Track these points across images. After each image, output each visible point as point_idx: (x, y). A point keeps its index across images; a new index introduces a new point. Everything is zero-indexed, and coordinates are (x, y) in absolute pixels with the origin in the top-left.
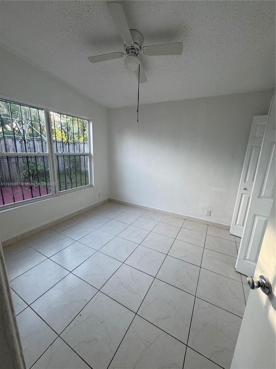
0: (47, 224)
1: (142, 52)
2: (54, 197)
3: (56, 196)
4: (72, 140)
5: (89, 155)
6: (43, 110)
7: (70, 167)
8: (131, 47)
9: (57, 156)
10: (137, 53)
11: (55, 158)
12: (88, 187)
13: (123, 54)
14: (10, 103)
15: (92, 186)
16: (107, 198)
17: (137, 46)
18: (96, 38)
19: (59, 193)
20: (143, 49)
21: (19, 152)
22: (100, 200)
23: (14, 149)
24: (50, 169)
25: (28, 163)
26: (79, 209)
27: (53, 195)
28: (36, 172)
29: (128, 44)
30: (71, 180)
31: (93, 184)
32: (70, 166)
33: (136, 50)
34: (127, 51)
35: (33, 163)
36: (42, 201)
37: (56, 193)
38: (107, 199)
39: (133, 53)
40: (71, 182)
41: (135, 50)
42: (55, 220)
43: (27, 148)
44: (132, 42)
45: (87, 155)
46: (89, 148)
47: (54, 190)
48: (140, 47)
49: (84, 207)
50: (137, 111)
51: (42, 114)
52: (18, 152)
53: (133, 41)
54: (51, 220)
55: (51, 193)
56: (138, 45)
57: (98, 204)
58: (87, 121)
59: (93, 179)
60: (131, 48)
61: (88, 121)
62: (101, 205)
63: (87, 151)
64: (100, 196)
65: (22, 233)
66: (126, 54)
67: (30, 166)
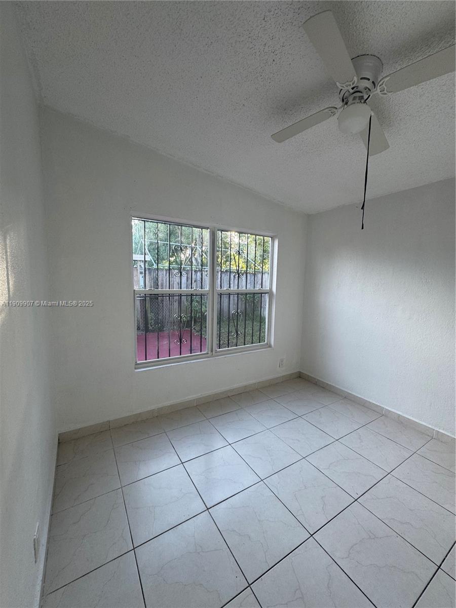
0: (194, 400)
1: (379, 90)
2: (208, 357)
3: (212, 356)
4: (252, 269)
5: (270, 293)
6: (207, 228)
7: (237, 312)
8: (353, 89)
9: (221, 295)
10: (365, 97)
11: (216, 297)
12: (264, 347)
13: (335, 110)
14: (170, 225)
15: (270, 346)
16: (296, 371)
17: (367, 84)
18: (286, 101)
19: (216, 352)
20: (380, 84)
21: (184, 289)
22: (282, 372)
23: (178, 283)
24: (208, 314)
25: (192, 301)
26: (245, 383)
27: (208, 354)
28: (200, 314)
29: (346, 86)
30: (237, 333)
31: (272, 343)
32: (238, 310)
33: (364, 91)
34: (343, 101)
35: (197, 301)
36: (192, 361)
37: (212, 351)
38: (296, 373)
39: (357, 99)
40: (237, 336)
41: (362, 92)
42: (206, 395)
43: (193, 281)
44: (355, 79)
45: (266, 293)
46: (270, 281)
47: (210, 347)
48: (373, 82)
49: (252, 382)
50: (363, 208)
51: (206, 234)
52: (182, 288)
53: (358, 77)
54: (200, 394)
55: (205, 351)
56: (369, 80)
57: (277, 378)
58: (270, 239)
59: (272, 333)
60: (352, 91)
61: (272, 238)
62: (282, 382)
63: (267, 287)
64: (282, 365)
65: (160, 405)
66: (341, 108)
67: (193, 304)
